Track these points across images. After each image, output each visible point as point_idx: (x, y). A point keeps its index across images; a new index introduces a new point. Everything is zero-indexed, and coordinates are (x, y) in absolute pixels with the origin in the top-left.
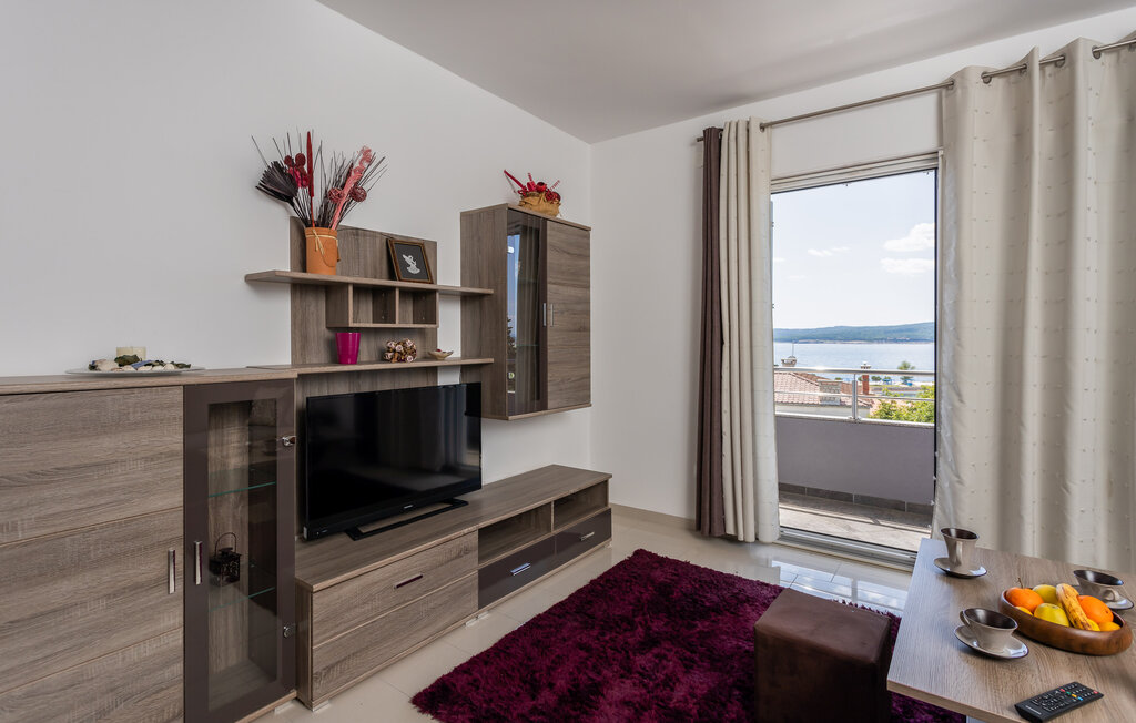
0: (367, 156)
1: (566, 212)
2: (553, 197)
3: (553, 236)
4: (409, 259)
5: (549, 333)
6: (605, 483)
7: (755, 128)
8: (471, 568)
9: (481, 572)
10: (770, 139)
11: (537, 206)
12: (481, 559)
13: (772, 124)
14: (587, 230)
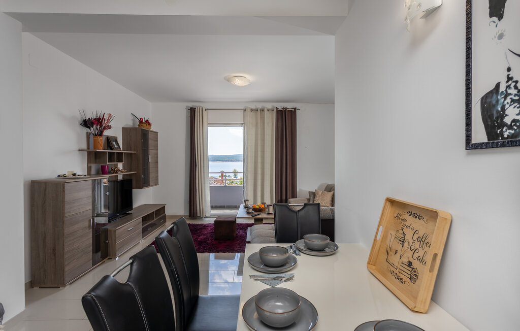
0: (110, 116)
1: (153, 128)
2: (150, 124)
3: (151, 136)
4: (114, 143)
5: (150, 164)
6: (164, 207)
7: (204, 110)
8: (141, 227)
9: (143, 229)
10: (207, 113)
11: (145, 127)
12: (143, 225)
13: (208, 109)
14: (157, 133)
